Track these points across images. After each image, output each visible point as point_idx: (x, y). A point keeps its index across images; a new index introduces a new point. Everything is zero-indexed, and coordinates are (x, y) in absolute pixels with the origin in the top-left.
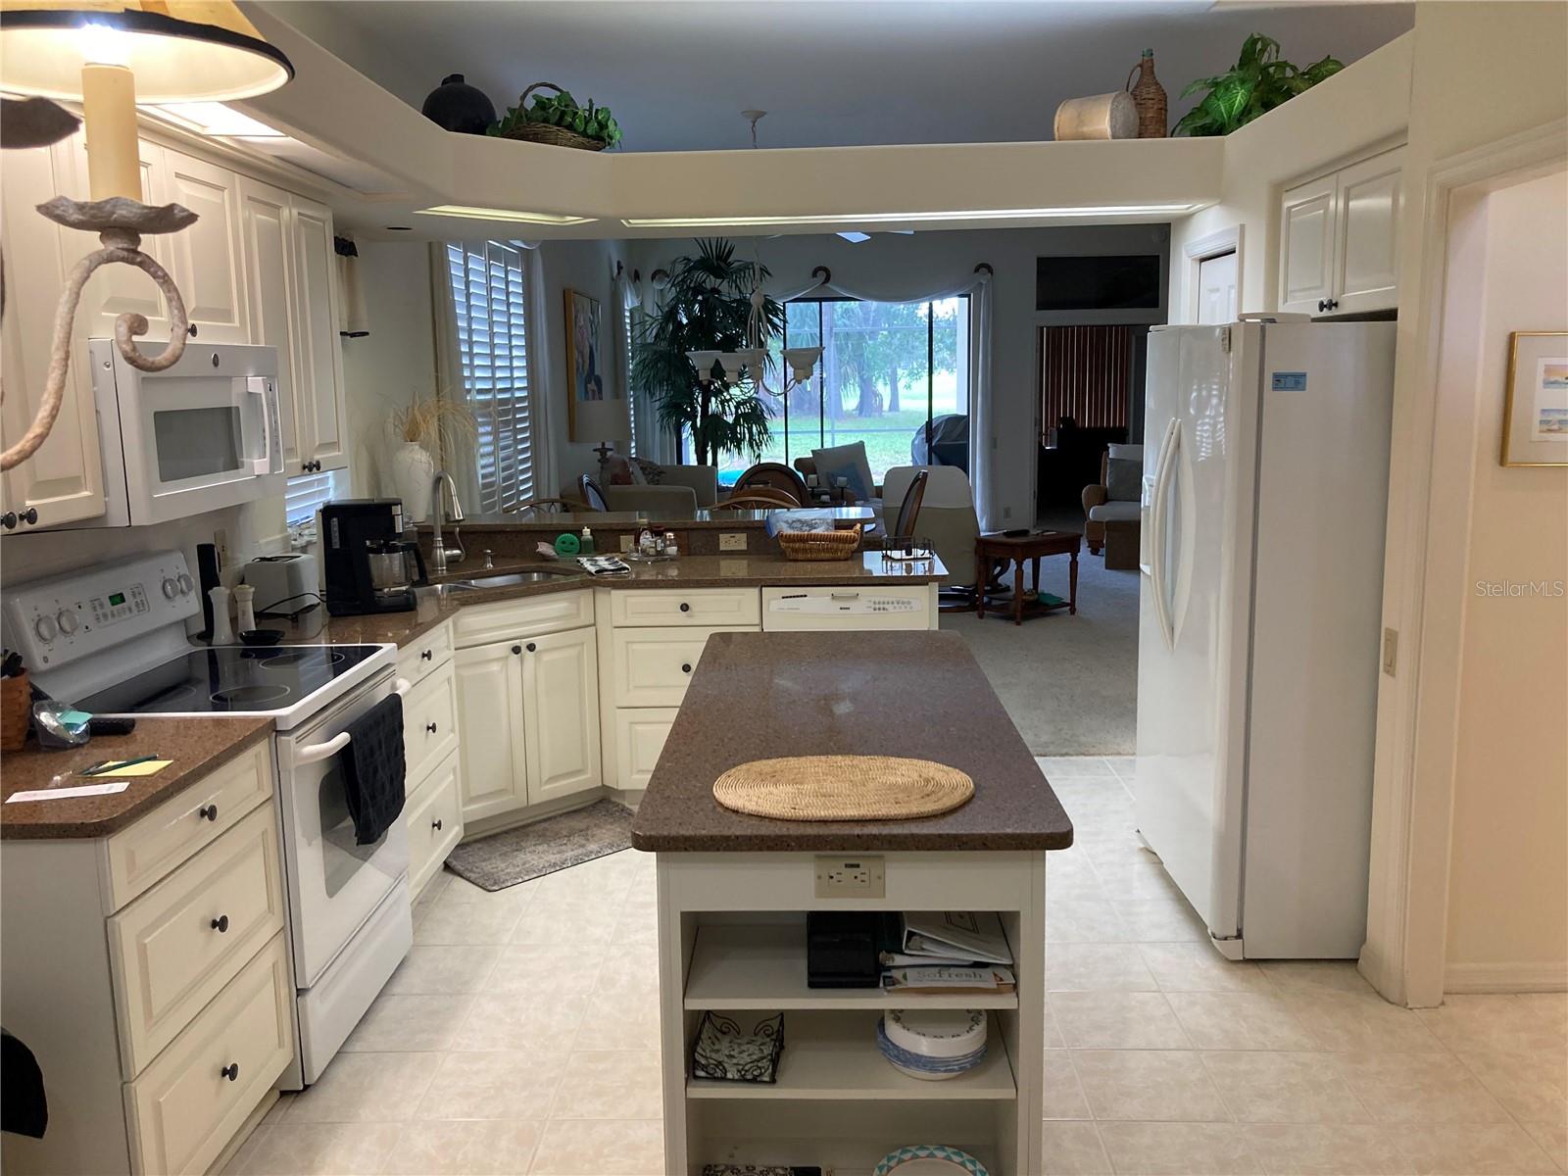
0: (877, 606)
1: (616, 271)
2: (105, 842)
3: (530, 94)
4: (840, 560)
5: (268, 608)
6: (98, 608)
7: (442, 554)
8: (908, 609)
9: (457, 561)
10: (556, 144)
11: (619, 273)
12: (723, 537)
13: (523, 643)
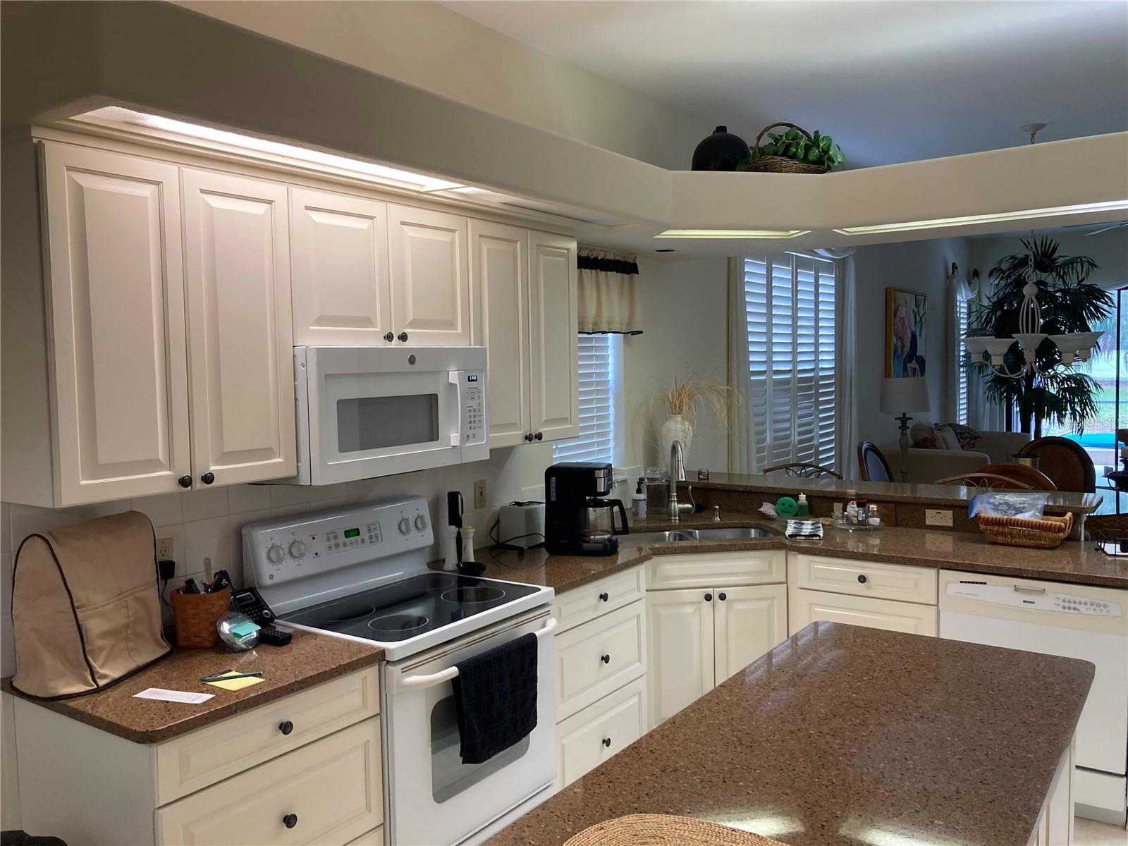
0: (1067, 605)
1: (951, 272)
2: (155, 748)
3: (766, 134)
4: (1044, 548)
5: (508, 541)
6: (332, 539)
7: (676, 506)
8: (1104, 613)
9: (690, 512)
10: (781, 172)
11: (953, 272)
12: (929, 513)
13: (716, 593)
